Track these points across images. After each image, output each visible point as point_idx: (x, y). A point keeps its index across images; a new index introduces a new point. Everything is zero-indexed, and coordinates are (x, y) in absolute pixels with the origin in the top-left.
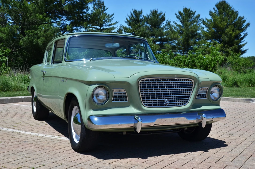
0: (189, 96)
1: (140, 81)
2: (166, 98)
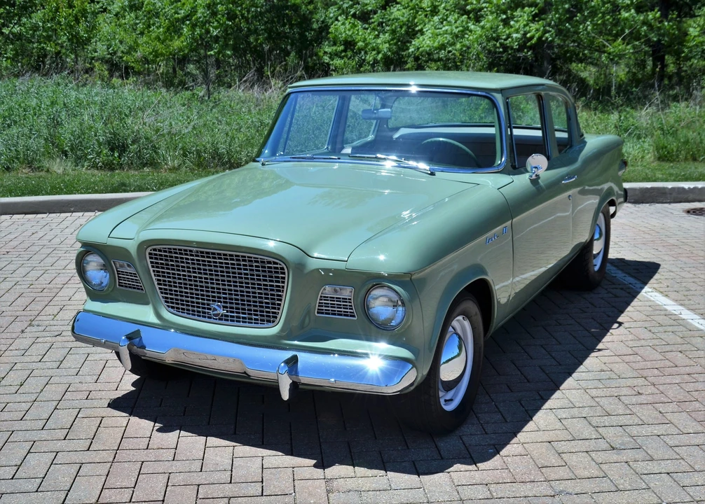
0: (279, 305)
1: (148, 251)
2: (215, 301)
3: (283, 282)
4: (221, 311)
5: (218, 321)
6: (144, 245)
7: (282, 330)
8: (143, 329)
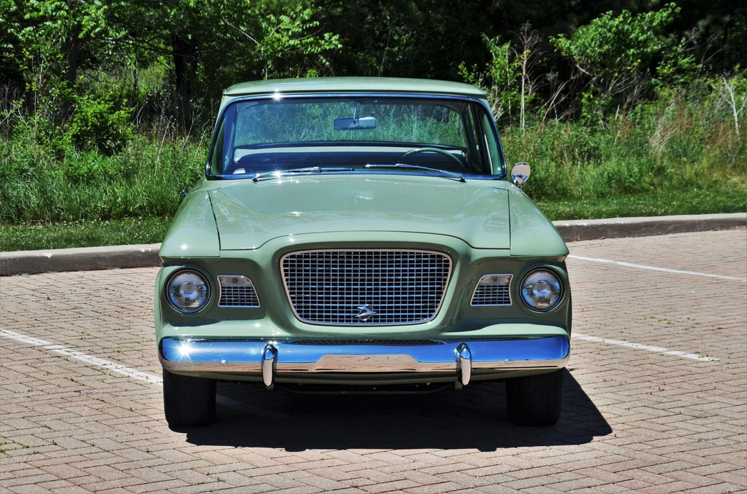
0: (439, 298)
1: (284, 258)
2: (364, 303)
3: (446, 275)
4: (372, 313)
5: (366, 324)
6: (281, 251)
7: (443, 323)
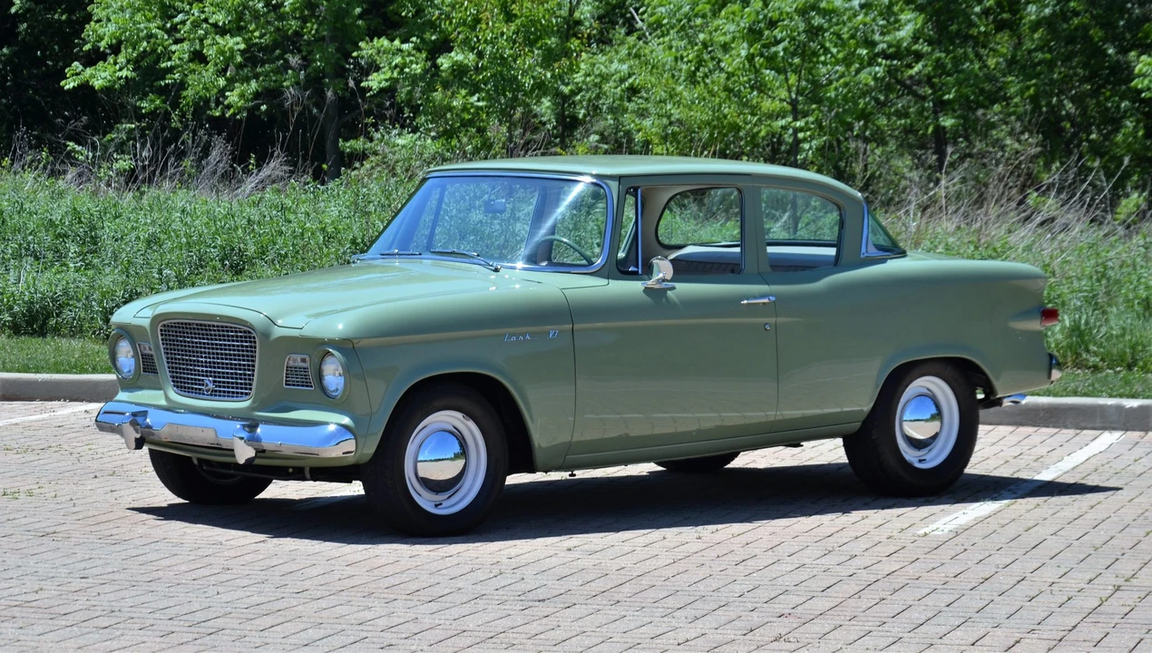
1: (159, 327)
2: (207, 376)
4: (211, 386)
5: (209, 397)
6: (156, 319)
7: (255, 402)
8: (151, 411)
